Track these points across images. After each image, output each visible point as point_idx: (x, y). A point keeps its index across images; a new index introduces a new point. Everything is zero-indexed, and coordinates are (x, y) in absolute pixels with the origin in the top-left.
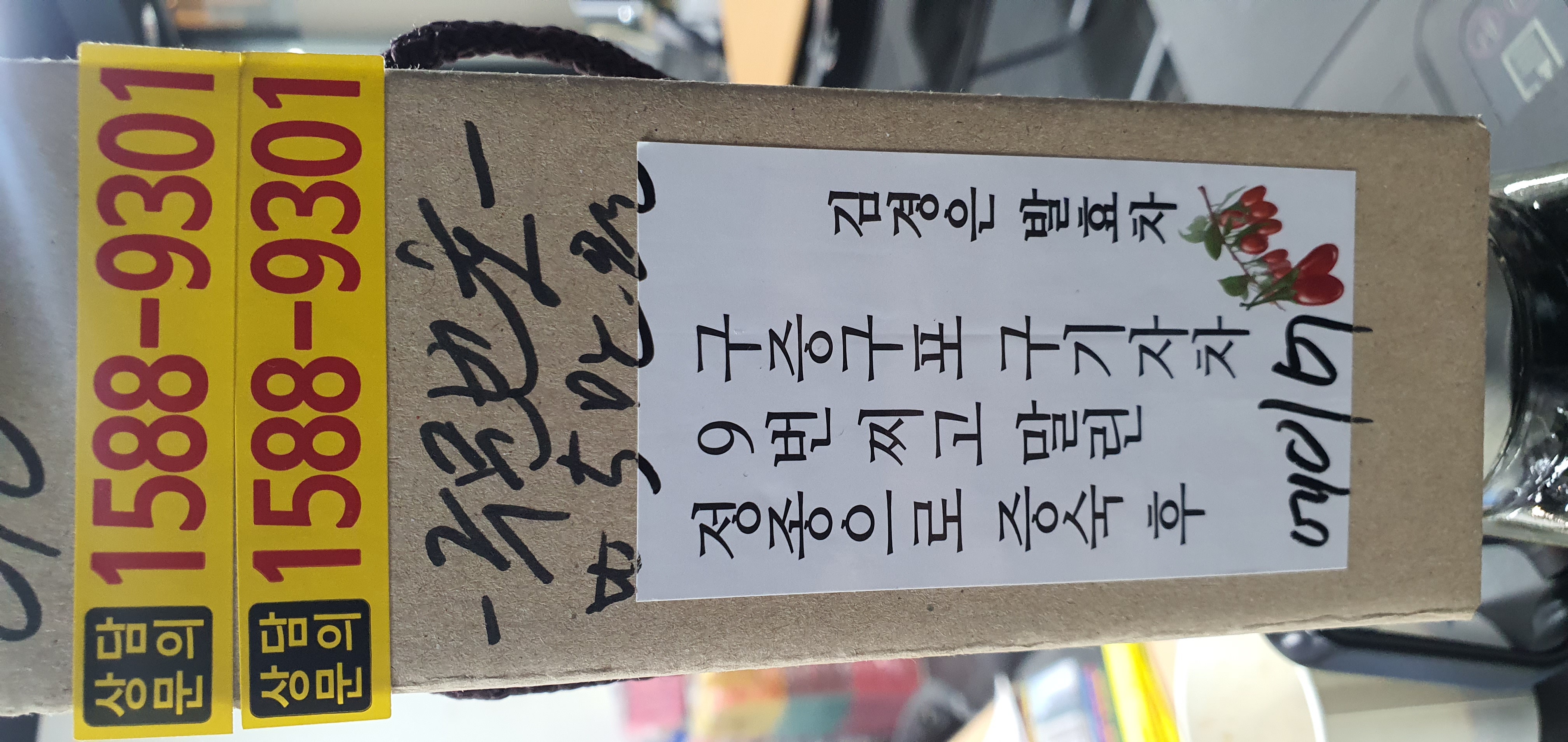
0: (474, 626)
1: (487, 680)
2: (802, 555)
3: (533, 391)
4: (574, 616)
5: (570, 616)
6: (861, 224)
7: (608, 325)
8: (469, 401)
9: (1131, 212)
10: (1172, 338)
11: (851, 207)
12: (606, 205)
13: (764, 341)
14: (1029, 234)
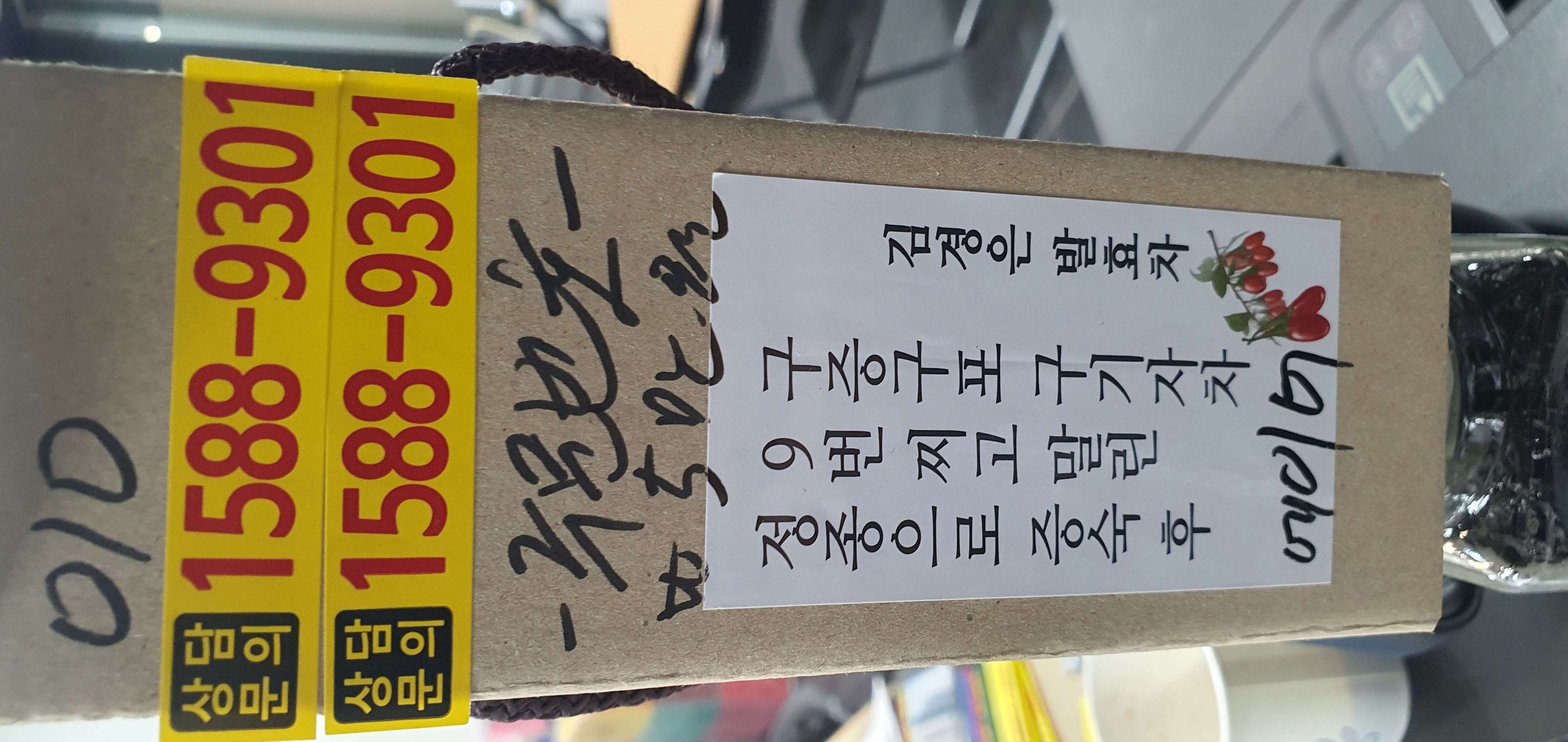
0: (551, 633)
1: (562, 686)
2: (855, 567)
3: (613, 406)
4: (646, 623)
5: (642, 623)
6: (912, 255)
7: (682, 344)
8: (553, 414)
9: (1149, 253)
10: (1184, 369)
11: (904, 239)
12: (683, 231)
13: (825, 364)
14: (1062, 269)
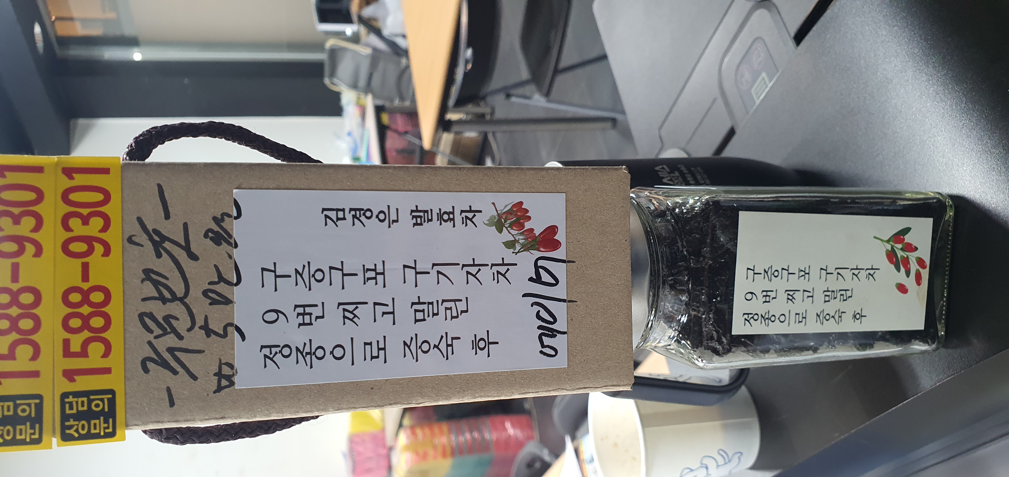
0: (163, 399)
1: (169, 423)
2: (311, 367)
3: (188, 297)
4: (208, 395)
5: (206, 395)
6: (337, 221)
7: (220, 268)
8: (160, 302)
9: (461, 215)
10: (481, 268)
11: (333, 214)
12: (220, 217)
13: (293, 274)
14: (415, 225)
